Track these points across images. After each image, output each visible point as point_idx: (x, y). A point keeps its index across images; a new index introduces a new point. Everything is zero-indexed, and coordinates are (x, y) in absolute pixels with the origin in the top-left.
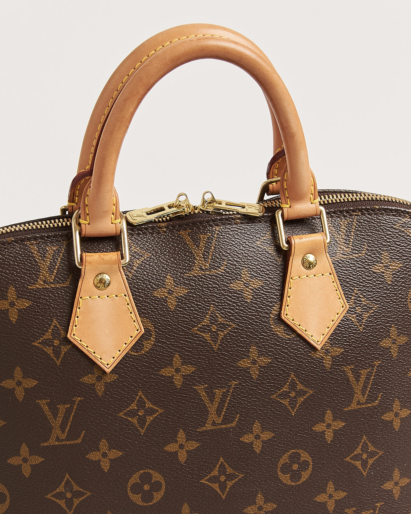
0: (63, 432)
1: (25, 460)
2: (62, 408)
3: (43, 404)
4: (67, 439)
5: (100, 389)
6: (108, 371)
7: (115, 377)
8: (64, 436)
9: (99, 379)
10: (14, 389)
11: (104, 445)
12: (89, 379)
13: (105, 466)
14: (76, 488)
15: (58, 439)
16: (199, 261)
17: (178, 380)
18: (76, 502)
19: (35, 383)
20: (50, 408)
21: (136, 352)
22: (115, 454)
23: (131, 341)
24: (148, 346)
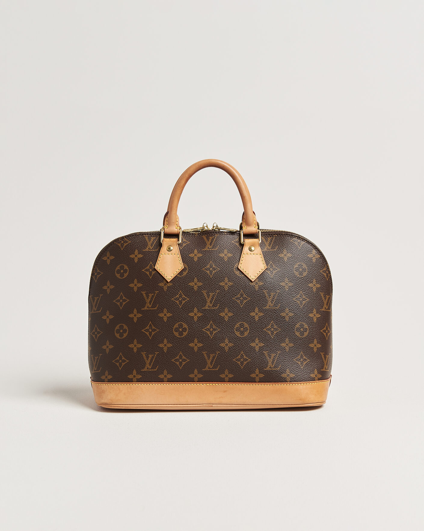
0: (150, 305)
1: (135, 315)
2: (151, 295)
3: (144, 293)
4: (152, 307)
5: (165, 288)
6: (169, 281)
7: (171, 284)
8: (150, 306)
9: (165, 284)
10: (134, 287)
11: (165, 311)
12: (161, 284)
13: (165, 319)
14: (153, 328)
15: (148, 307)
16: (208, 245)
17: (196, 288)
18: (153, 333)
19: (142, 285)
20: (146, 295)
21: (180, 276)
22: (169, 315)
23: (178, 271)
24: (185, 273)
